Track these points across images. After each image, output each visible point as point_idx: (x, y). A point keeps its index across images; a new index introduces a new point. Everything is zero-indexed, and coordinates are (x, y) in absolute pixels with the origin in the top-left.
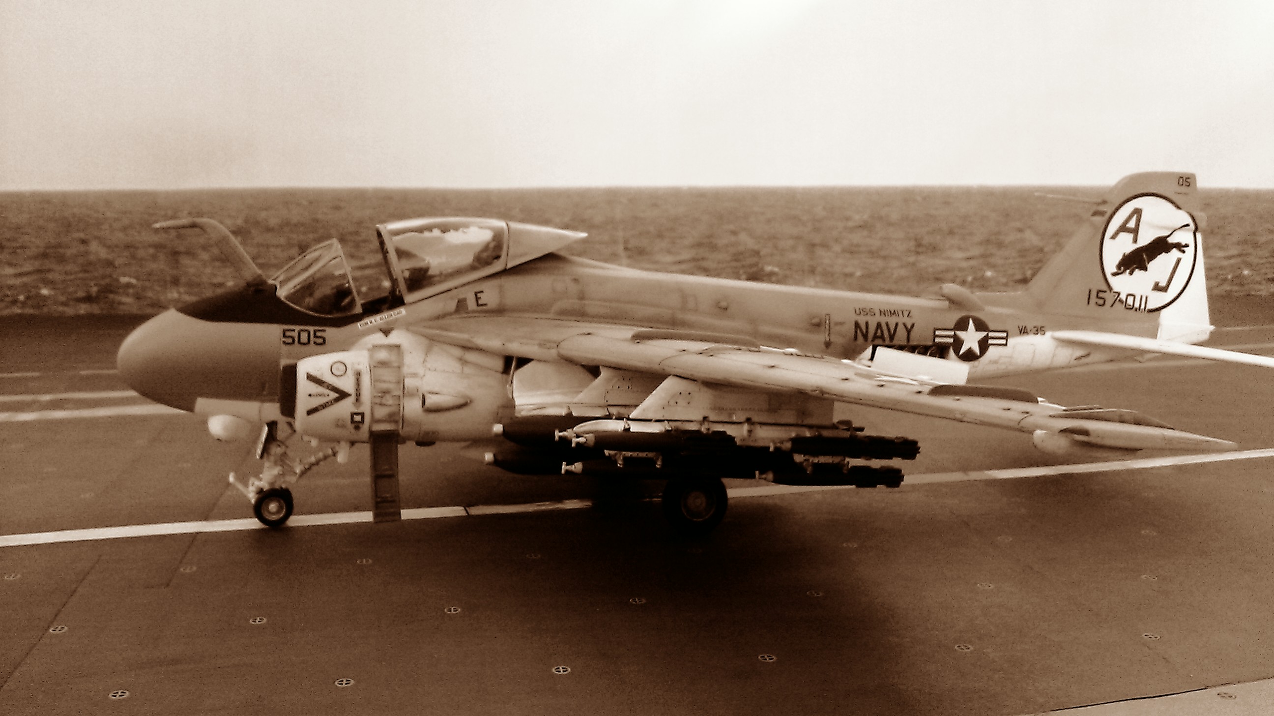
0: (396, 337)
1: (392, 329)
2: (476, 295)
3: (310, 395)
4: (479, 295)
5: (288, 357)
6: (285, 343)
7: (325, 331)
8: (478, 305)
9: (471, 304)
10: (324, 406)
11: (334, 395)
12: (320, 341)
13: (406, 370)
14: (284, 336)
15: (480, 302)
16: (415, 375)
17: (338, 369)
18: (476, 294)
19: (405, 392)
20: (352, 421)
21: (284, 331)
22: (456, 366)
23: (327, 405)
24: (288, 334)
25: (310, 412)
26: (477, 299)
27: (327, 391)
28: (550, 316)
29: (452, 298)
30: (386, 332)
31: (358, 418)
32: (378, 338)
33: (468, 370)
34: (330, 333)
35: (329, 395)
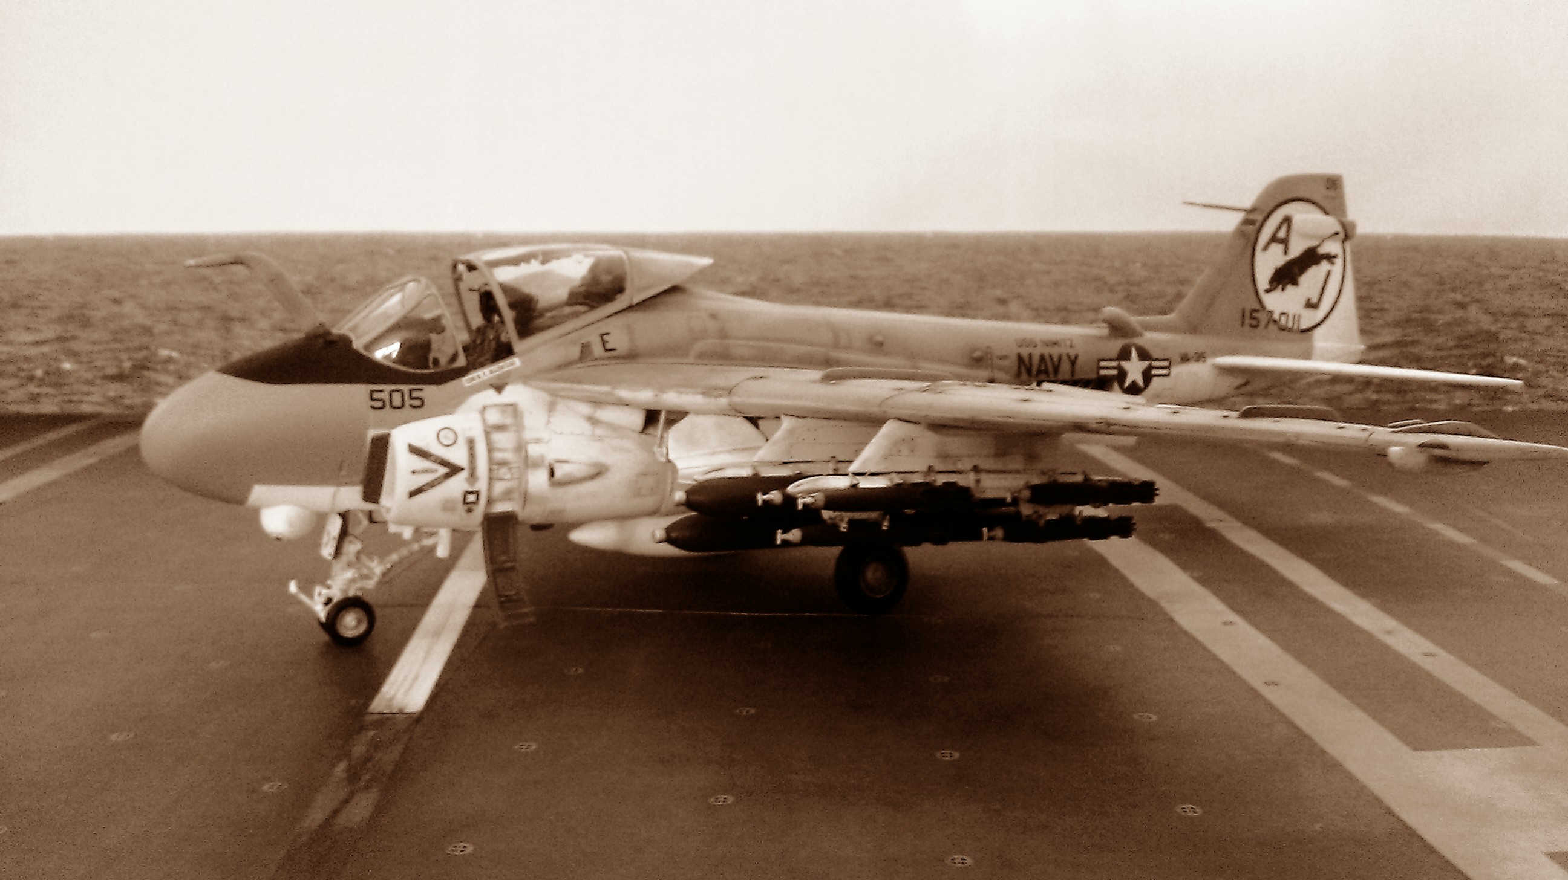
0: (511, 394)
1: (505, 384)
2: (602, 339)
3: (414, 472)
4: (606, 338)
5: (376, 426)
6: (373, 407)
7: (421, 390)
8: (606, 350)
9: (597, 350)
10: (431, 485)
11: (443, 470)
12: (417, 403)
13: (528, 435)
14: (372, 399)
15: (608, 346)
16: (538, 441)
17: (446, 437)
18: (602, 336)
19: (528, 462)
20: (465, 503)
21: (372, 392)
22: (586, 426)
23: (434, 483)
24: (376, 396)
25: (413, 494)
26: (604, 343)
28: (690, 360)
29: (573, 342)
30: (499, 388)
31: (471, 498)
32: (489, 396)
33: (599, 431)
34: (429, 392)
35: (436, 471)
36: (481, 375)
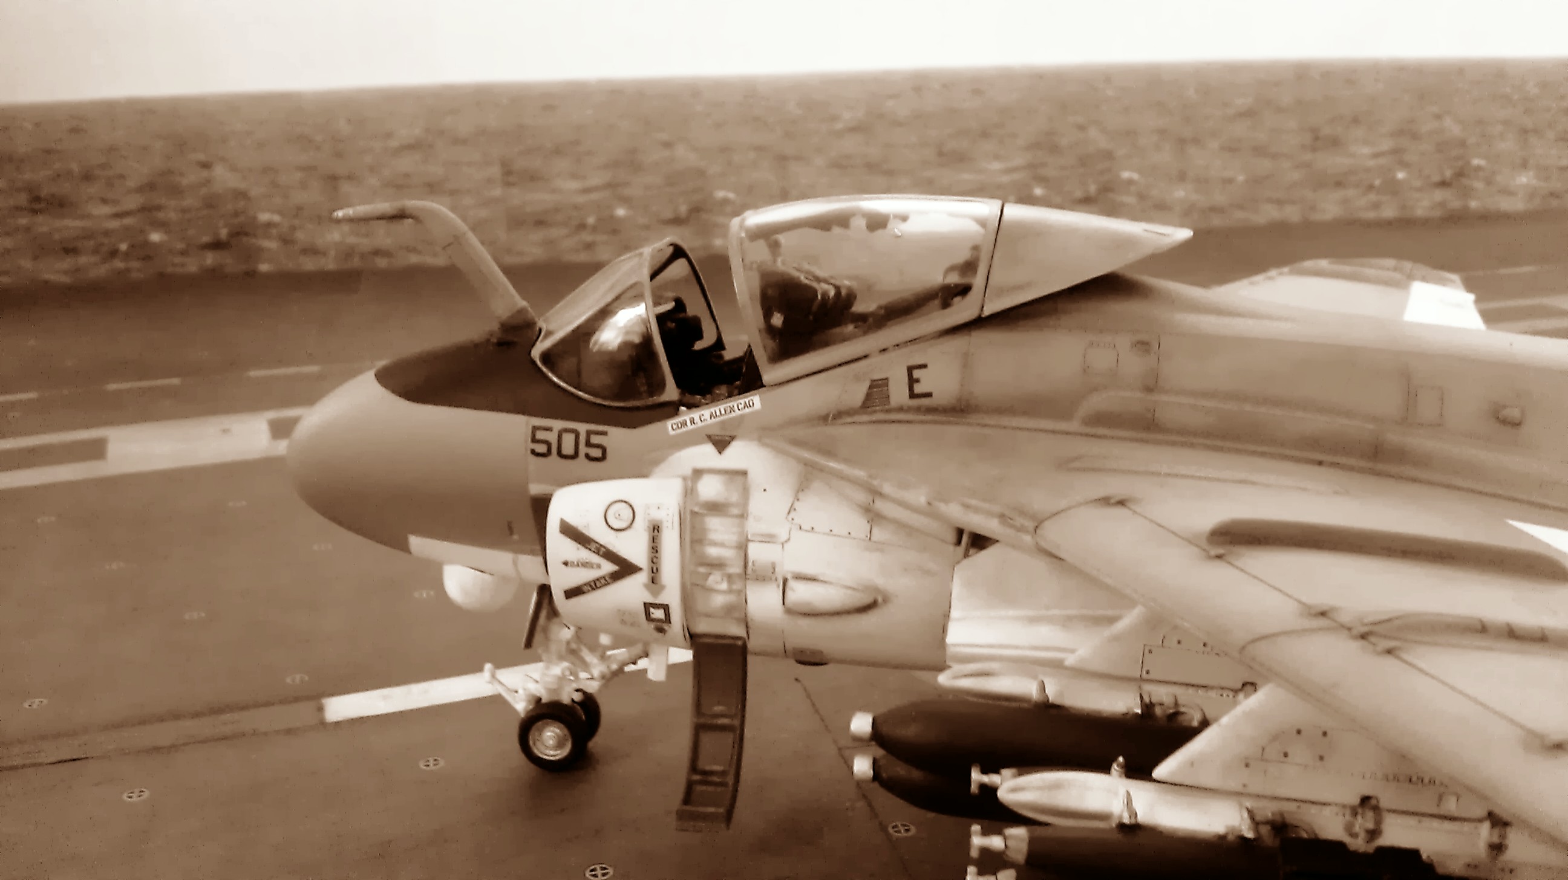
0: (739, 454)
1: (732, 438)
2: (910, 375)
3: (566, 564)
4: (916, 374)
5: (537, 482)
6: (533, 452)
7: (604, 433)
8: (913, 395)
9: (899, 393)
10: (594, 585)
12: (596, 453)
14: (534, 440)
15: (918, 389)
17: (618, 517)
18: (910, 370)
19: (749, 571)
21: (535, 429)
22: (859, 524)
23: (598, 585)
24: (540, 435)
25: (573, 593)
26: (912, 381)
27: (595, 559)
28: (1074, 426)
29: (857, 378)
30: (721, 444)
32: (704, 455)
33: (881, 533)
34: (616, 437)
35: (599, 566)
36: (697, 419)
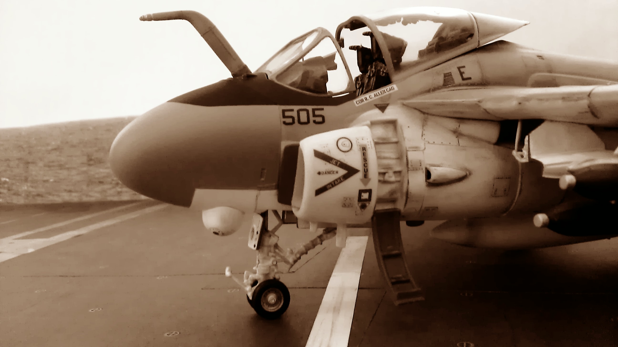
0: (391, 113)
1: (388, 105)
3: (319, 173)
4: (462, 70)
5: (288, 139)
6: (284, 123)
7: (322, 109)
8: (463, 79)
9: (457, 79)
10: (333, 184)
11: (342, 172)
12: (319, 119)
13: (407, 144)
14: (284, 117)
15: (465, 76)
16: (416, 149)
17: (344, 145)
18: (459, 68)
19: (410, 166)
20: (360, 200)
21: (284, 111)
22: (453, 139)
23: (336, 183)
24: (287, 114)
25: (319, 192)
26: (461, 74)
27: (336, 168)
29: (438, 74)
30: (382, 108)
31: (365, 196)
32: (375, 114)
33: (463, 142)
34: (329, 111)
35: (337, 172)
36: (368, 98)
